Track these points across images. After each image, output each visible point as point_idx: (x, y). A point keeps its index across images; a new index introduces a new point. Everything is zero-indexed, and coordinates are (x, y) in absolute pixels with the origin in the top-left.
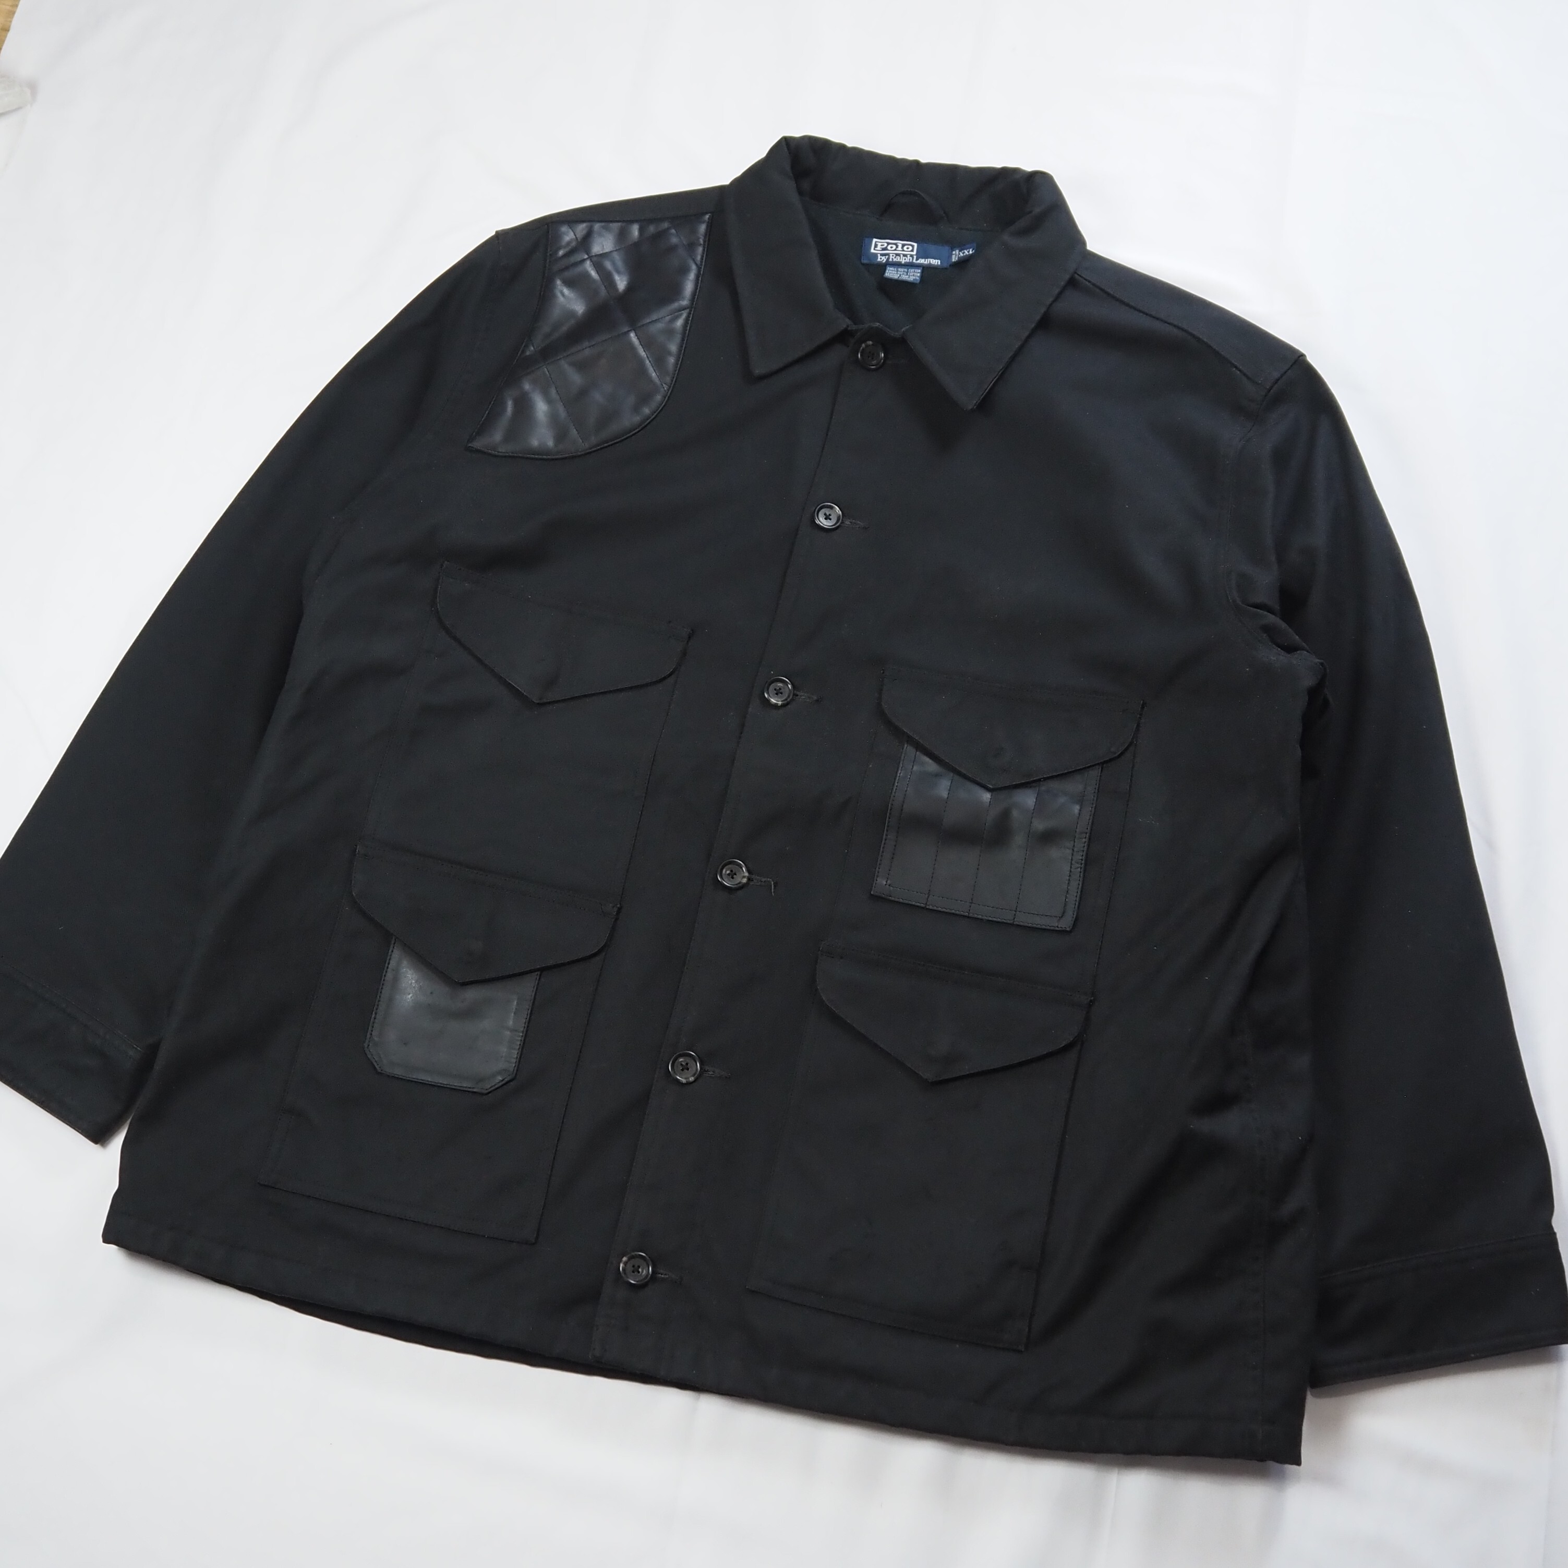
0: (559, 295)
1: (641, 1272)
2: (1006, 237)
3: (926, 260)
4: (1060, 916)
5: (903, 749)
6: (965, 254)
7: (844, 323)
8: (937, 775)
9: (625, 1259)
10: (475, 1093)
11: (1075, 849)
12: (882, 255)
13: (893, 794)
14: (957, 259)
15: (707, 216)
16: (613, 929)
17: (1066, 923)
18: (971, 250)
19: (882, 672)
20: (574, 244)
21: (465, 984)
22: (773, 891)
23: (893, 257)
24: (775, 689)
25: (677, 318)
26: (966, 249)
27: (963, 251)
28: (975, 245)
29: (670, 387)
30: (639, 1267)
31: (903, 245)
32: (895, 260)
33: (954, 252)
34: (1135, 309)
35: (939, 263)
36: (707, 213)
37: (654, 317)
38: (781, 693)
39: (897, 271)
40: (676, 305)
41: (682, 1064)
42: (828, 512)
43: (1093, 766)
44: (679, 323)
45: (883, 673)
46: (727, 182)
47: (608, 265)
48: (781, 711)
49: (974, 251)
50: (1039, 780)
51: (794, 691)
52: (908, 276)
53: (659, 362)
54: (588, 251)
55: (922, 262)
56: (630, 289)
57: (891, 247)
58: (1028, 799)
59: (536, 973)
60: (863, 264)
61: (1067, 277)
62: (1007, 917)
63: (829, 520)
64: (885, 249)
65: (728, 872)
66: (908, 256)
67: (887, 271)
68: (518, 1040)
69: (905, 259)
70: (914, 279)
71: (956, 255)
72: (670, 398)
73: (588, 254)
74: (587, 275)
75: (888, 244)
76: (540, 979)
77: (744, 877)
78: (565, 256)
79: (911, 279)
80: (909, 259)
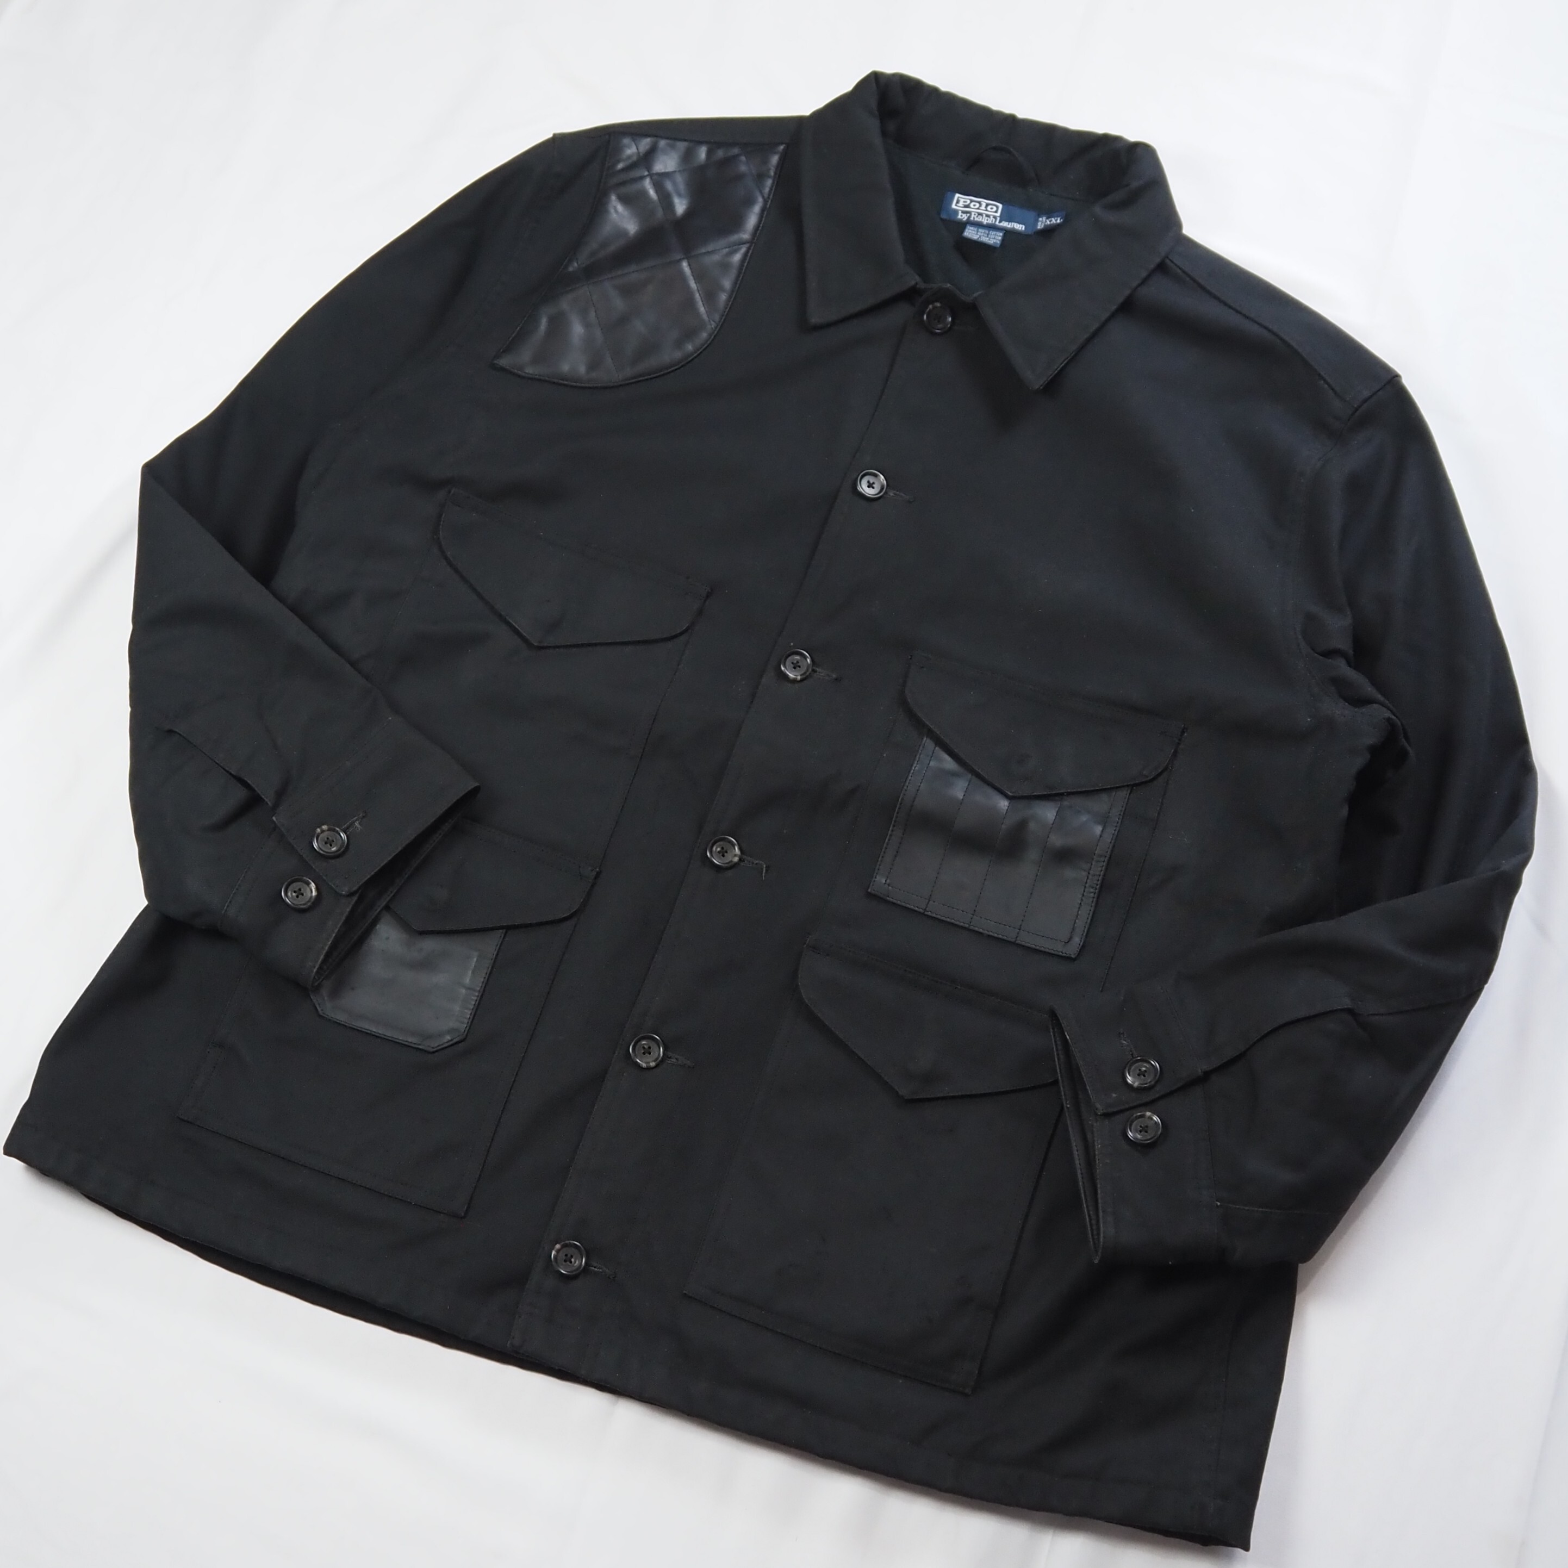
0: (612, 211)
1: (573, 1263)
2: (1098, 209)
3: (1010, 223)
4: (1066, 941)
5: (921, 742)
6: (1052, 222)
7: (913, 279)
8: (954, 774)
9: (558, 1246)
10: (420, 1049)
11: (1091, 872)
12: (963, 212)
13: (905, 788)
14: (1043, 226)
15: (782, 147)
16: (589, 894)
17: (1072, 950)
18: (1059, 219)
19: (910, 657)
20: (635, 158)
21: (423, 933)
22: (764, 875)
23: (975, 216)
24: (793, 663)
25: (735, 251)
26: (1054, 217)
27: (1050, 219)
28: (1064, 213)
29: (718, 325)
30: (572, 1257)
31: (987, 205)
32: (976, 219)
33: (1040, 219)
34: (1225, 304)
35: (1023, 229)
36: (782, 144)
37: (710, 247)
38: (799, 667)
39: (978, 231)
40: (735, 238)
41: (644, 1048)
42: (872, 479)
43: (1123, 786)
44: (737, 257)
45: (911, 659)
46: (807, 112)
47: (669, 186)
48: (797, 685)
49: (1062, 220)
50: (1062, 794)
51: (813, 666)
52: (988, 239)
53: (710, 297)
54: (649, 168)
55: (1005, 225)
56: (689, 214)
57: (974, 205)
58: (1048, 812)
59: (501, 931)
60: (942, 219)
61: (1158, 260)
62: (1010, 935)
63: (871, 489)
64: (967, 206)
65: (719, 849)
66: (992, 217)
67: (967, 230)
68: (473, 1000)
69: (987, 220)
70: (994, 243)
71: (1043, 223)
72: (716, 337)
73: (648, 171)
74: (644, 193)
75: (972, 201)
76: (504, 938)
77: (735, 855)
78: (623, 170)
79: (991, 242)
80: (991, 221)
